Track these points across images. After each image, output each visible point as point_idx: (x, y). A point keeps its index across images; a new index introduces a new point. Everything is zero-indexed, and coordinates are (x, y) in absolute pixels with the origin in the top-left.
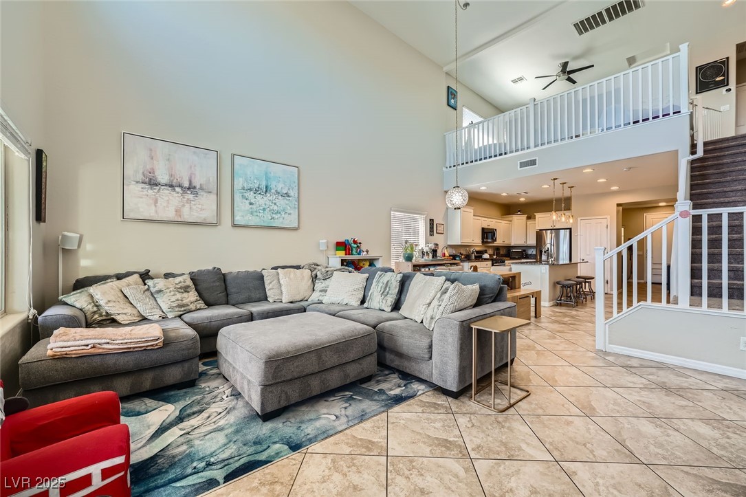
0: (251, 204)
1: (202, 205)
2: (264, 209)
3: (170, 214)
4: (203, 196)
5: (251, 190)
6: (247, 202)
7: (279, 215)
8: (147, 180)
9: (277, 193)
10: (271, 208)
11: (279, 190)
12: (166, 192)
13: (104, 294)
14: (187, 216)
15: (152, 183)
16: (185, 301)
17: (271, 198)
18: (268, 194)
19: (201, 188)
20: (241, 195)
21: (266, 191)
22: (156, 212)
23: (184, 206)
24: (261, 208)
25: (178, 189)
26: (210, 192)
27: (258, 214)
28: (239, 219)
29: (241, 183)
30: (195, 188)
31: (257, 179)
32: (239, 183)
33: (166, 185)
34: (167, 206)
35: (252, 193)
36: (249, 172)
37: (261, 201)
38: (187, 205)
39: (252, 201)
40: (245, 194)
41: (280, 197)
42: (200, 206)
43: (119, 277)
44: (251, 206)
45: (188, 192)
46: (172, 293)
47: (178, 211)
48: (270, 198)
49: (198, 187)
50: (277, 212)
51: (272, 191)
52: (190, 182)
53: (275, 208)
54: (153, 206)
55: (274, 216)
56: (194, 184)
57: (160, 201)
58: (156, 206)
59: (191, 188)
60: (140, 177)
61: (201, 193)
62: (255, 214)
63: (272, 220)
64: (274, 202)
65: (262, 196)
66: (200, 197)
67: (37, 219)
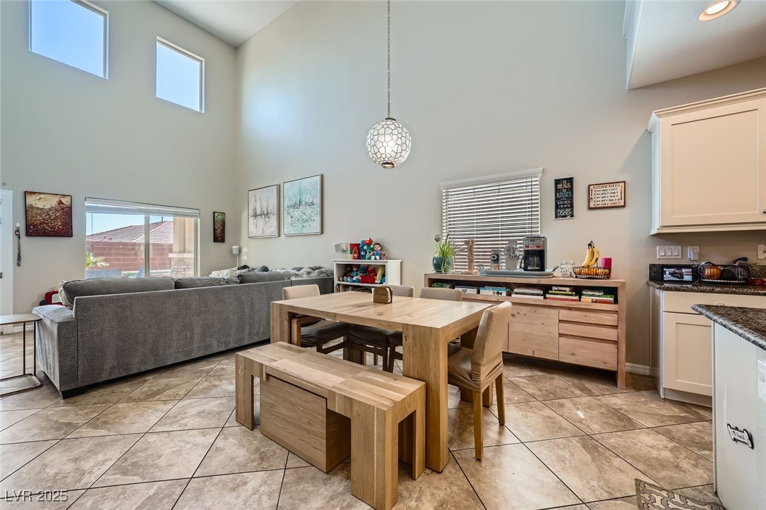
1: (271, 224)
4: (271, 217)
5: (291, 206)
7: (307, 223)
8: (254, 214)
9: (306, 203)
10: (302, 218)
12: (260, 219)
14: (266, 232)
15: (255, 216)
17: (302, 209)
19: (271, 213)
21: (300, 205)
22: (257, 232)
24: (297, 219)
25: (263, 216)
26: (275, 214)
27: (295, 225)
28: (286, 231)
29: (287, 202)
31: (295, 196)
33: (259, 215)
34: (260, 227)
35: (292, 209)
36: (290, 192)
37: (296, 213)
38: (266, 226)
39: (292, 215)
41: (308, 207)
44: (292, 219)
45: (266, 217)
47: (263, 230)
51: (303, 203)
53: (305, 217)
54: (256, 229)
55: (304, 224)
56: (268, 211)
57: (258, 225)
59: (267, 214)
60: (252, 213)
64: (304, 212)
65: (297, 210)
67: (214, 241)
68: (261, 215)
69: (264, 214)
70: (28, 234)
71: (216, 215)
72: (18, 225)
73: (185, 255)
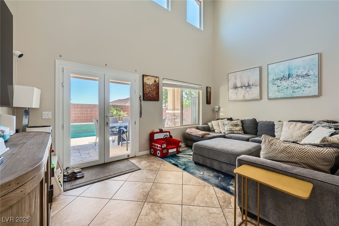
0: (278, 86)
1: (253, 92)
2: (287, 88)
3: (241, 97)
4: (253, 88)
5: (278, 79)
6: (276, 86)
7: (299, 90)
8: (234, 87)
9: (298, 76)
10: (293, 86)
11: (299, 74)
12: (240, 89)
13: (214, 123)
14: (247, 97)
15: (236, 87)
16: (233, 129)
17: (293, 80)
18: (290, 79)
19: (252, 85)
20: (272, 83)
21: (289, 77)
22: (237, 97)
23: (246, 94)
24: (285, 87)
25: (244, 88)
26: (256, 86)
27: (283, 91)
28: (271, 96)
29: (272, 77)
30: (250, 85)
31: (282, 72)
32: (271, 77)
33: (240, 87)
34: (240, 95)
35: (278, 81)
36: (277, 70)
37: (285, 83)
38: (247, 93)
39: (279, 85)
40: (274, 82)
41: (300, 78)
42: (252, 93)
43: (222, 119)
44: (278, 88)
45: (248, 88)
46: (229, 126)
47: (244, 96)
48: (291, 81)
49: (251, 85)
50: (298, 88)
51: (294, 76)
52: (248, 83)
53: (296, 85)
54: (236, 96)
55: (295, 90)
56: (250, 84)
57: (238, 93)
58: (237, 95)
59: (249, 86)
60: (232, 87)
61: (253, 87)
62: (281, 91)
63: (293, 93)
64: (295, 82)
65: (285, 81)
66: (252, 89)
67: (207, 104)
68: (242, 87)
69: (245, 86)
70: (144, 100)
71: (208, 88)
72: (140, 94)
73: (176, 112)
